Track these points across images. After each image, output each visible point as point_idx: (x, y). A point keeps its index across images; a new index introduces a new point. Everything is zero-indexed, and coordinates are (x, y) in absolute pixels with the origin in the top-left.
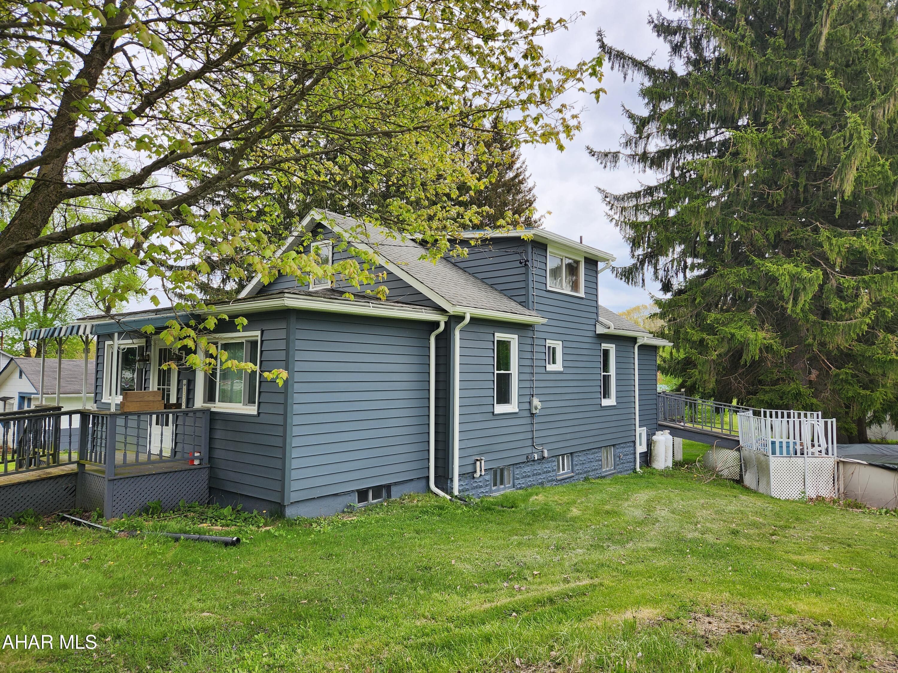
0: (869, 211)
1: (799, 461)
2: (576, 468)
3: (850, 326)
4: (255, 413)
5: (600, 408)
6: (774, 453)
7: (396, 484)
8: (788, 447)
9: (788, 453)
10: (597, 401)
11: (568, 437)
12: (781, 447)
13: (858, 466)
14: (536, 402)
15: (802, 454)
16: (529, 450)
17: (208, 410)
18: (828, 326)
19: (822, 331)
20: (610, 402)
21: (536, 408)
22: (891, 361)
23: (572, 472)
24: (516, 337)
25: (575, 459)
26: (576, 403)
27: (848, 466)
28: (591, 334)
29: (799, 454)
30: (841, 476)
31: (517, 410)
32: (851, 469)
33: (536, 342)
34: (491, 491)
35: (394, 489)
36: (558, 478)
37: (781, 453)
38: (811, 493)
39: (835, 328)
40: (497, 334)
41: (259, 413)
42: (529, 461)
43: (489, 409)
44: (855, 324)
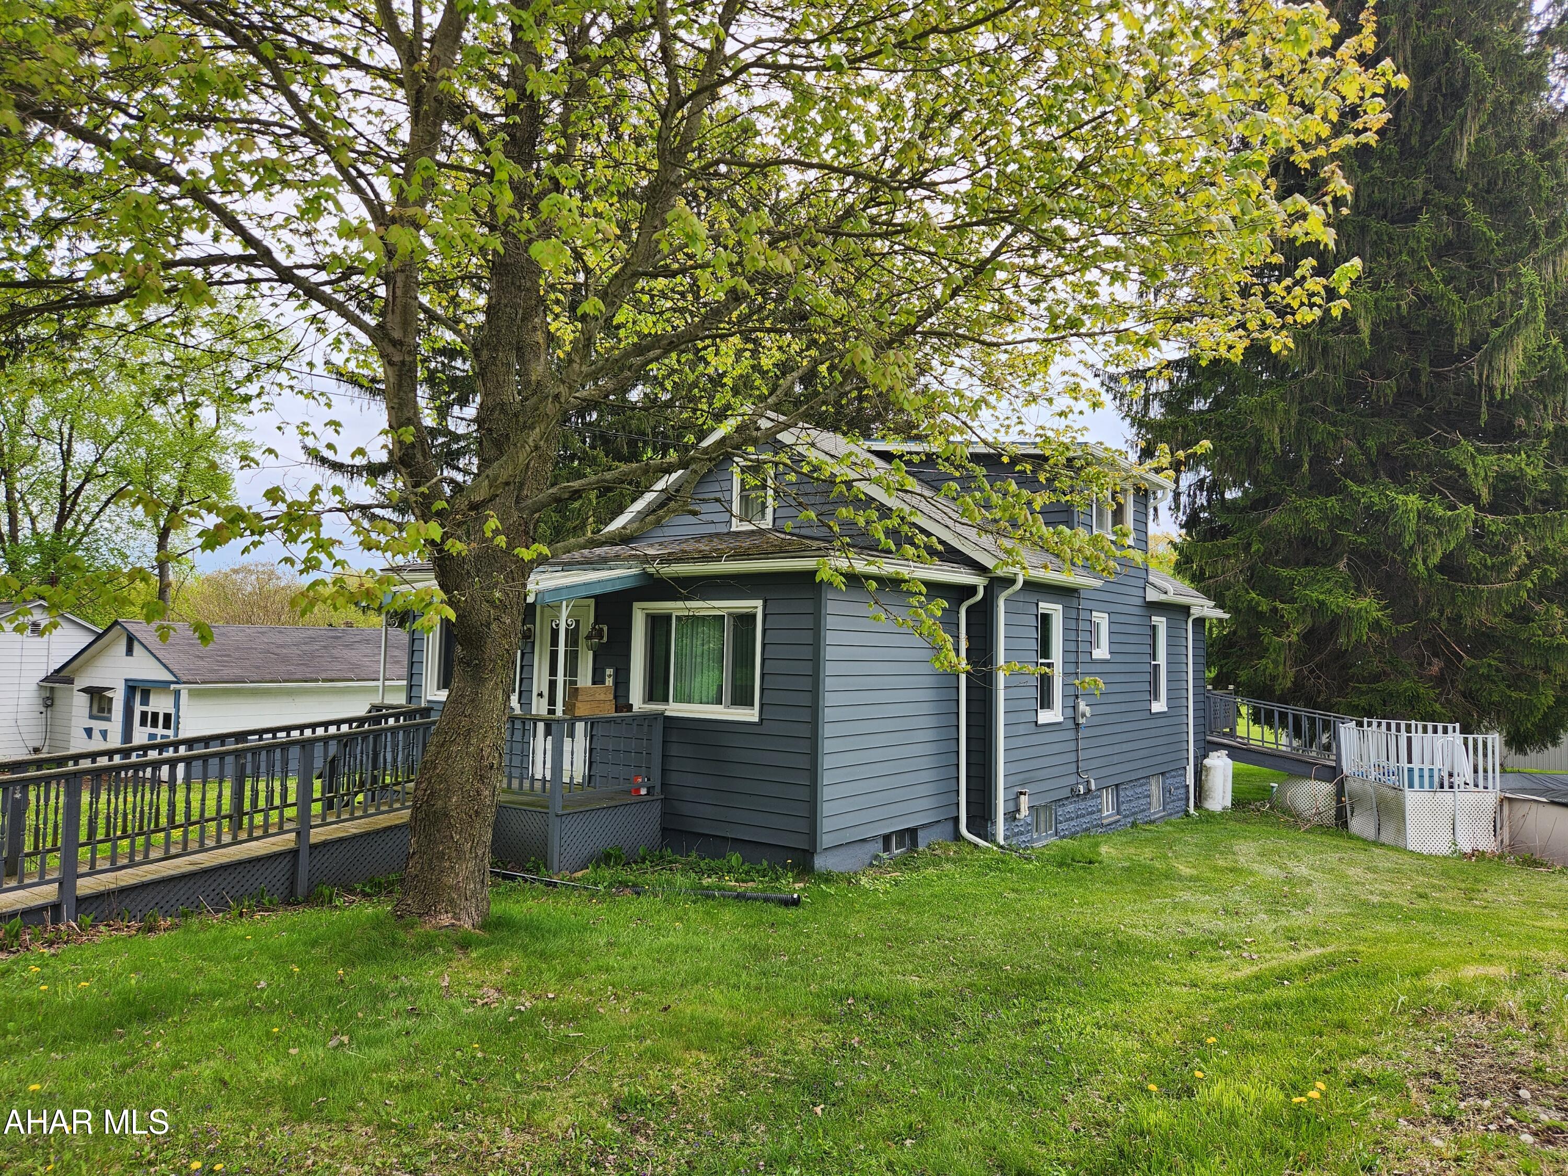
0: (1526, 417)
1: (1446, 797)
2: (1123, 807)
3: (1499, 592)
4: (756, 719)
5: (1148, 716)
6: (1411, 785)
7: (924, 826)
8: (1431, 776)
9: (1431, 786)
10: (1145, 705)
11: (1116, 759)
12: (1421, 776)
13: (1534, 806)
14: (1082, 706)
15: (1451, 787)
16: (1072, 780)
17: (661, 715)
18: (1463, 591)
19: (1453, 598)
20: (1159, 706)
21: (1083, 715)
22: (1560, 648)
23: (1118, 813)
24: (1060, 607)
25: (1122, 793)
26: (1124, 708)
27: (1517, 806)
28: (1139, 601)
29: (1446, 788)
30: (1506, 824)
31: (1061, 719)
32: (1521, 809)
33: (1083, 614)
34: (1032, 840)
35: (920, 834)
36: (1105, 822)
37: (1422, 786)
38: (1466, 847)
39: (1475, 596)
40: (1041, 604)
41: (761, 720)
42: (1074, 794)
43: (1031, 717)
44: (1509, 590)
